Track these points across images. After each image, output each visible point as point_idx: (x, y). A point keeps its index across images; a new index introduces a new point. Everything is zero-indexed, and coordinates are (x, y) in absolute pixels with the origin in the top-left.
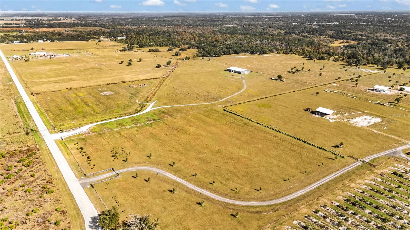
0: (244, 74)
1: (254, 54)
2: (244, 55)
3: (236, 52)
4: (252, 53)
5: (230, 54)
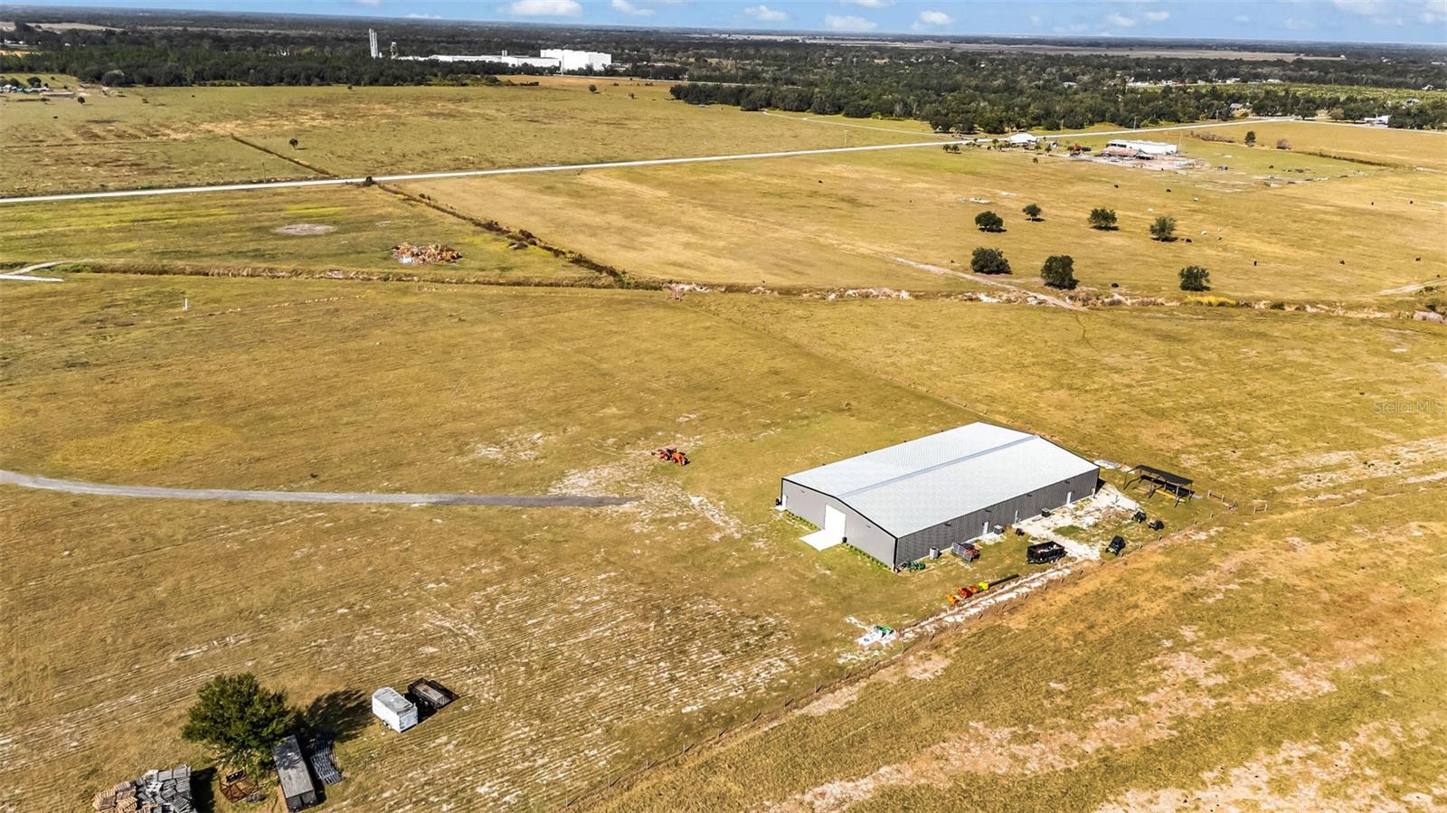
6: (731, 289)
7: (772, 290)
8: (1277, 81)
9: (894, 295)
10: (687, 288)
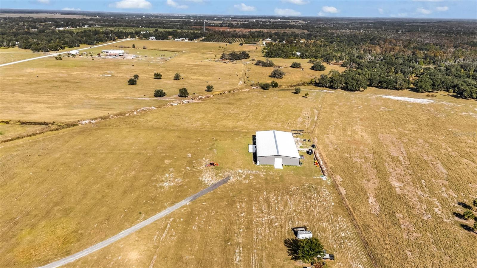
0: (269, 167)
1: (465, 98)
2: (432, 96)
3: (416, 85)
4: (460, 94)
5: (395, 88)
6: (102, 118)
7: (116, 115)
8: (98, 26)
9: (151, 108)
10: (87, 122)
